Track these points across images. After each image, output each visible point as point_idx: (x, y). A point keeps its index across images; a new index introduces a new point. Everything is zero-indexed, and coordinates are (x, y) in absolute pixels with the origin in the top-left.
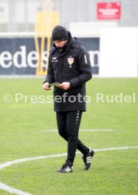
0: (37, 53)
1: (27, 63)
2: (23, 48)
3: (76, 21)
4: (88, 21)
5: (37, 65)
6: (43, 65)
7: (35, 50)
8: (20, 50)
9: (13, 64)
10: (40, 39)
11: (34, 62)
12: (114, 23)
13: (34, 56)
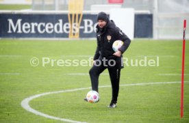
0: (69, 24)
1: (63, 30)
2: (61, 21)
3: (95, 4)
4: (103, 4)
5: (69, 32)
6: (73, 31)
7: (68, 22)
8: (59, 22)
9: (54, 31)
10: (71, 15)
11: (68, 30)
12: (119, 5)
13: (67, 26)
